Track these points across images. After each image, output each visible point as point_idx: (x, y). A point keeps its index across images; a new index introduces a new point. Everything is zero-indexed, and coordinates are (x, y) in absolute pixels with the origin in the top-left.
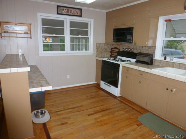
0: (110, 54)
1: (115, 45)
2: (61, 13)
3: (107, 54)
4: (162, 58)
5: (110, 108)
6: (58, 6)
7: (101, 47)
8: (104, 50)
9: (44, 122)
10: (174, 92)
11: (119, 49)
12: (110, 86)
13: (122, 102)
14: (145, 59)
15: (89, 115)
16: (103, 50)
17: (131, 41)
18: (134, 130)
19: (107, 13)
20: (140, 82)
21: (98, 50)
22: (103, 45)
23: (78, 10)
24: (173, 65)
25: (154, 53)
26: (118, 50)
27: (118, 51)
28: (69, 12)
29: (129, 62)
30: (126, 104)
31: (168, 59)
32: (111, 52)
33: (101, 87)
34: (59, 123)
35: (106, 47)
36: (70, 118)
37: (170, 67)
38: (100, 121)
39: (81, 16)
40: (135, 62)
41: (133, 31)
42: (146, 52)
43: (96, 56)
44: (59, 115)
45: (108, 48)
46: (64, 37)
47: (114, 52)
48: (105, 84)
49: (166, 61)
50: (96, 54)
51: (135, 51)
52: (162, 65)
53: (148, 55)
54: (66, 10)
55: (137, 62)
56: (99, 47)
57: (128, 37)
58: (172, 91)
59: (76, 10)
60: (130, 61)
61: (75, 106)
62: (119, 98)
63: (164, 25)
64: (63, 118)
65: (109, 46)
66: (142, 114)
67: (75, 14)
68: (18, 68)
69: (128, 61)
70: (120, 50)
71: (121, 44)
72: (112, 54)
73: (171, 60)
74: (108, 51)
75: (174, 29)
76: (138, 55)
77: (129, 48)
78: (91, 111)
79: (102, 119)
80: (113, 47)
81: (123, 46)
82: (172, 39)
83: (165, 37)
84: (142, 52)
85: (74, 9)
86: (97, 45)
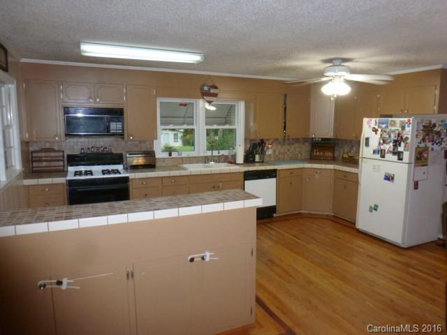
4: (165, 155)
17: (121, 133)
26: (58, 154)
31: (175, 155)
39: (7, 70)
41: (123, 115)
47: (40, 161)
57: (114, 126)
73: (179, 155)
80: (36, 148)
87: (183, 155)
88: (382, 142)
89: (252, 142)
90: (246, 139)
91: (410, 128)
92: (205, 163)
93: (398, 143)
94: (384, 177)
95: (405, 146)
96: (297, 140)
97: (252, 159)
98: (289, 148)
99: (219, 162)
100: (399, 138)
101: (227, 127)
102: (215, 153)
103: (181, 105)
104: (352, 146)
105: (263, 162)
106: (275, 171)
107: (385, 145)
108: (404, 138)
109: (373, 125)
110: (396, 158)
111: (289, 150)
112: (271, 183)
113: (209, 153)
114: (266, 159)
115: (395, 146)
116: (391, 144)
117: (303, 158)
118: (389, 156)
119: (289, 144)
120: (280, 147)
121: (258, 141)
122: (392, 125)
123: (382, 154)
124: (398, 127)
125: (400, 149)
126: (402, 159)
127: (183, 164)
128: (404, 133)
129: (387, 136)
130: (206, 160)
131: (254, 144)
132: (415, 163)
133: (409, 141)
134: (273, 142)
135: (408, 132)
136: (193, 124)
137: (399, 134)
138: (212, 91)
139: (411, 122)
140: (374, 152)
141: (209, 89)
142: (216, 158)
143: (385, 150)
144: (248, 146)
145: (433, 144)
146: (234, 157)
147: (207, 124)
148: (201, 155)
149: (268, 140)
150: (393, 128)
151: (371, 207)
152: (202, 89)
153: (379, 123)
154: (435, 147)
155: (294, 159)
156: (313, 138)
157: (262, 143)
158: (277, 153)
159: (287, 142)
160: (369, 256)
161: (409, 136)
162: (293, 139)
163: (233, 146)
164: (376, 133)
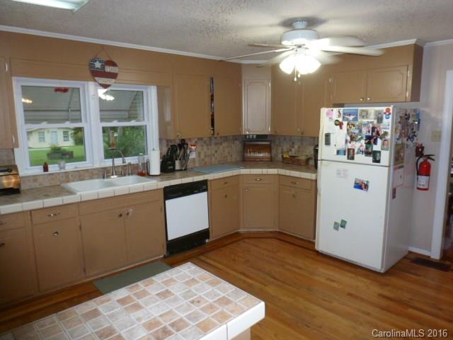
52: (40, 184)
73: (61, 168)
87: (66, 168)
88: (349, 138)
89: (170, 144)
90: (160, 140)
91: (390, 120)
92: (104, 178)
93: (372, 141)
94: (353, 184)
95: (383, 144)
96: (226, 139)
97: (171, 167)
98: (216, 148)
99: (125, 175)
100: (374, 134)
101: (133, 123)
102: (118, 162)
103: (58, 90)
104: (293, 143)
105: (186, 170)
106: (205, 182)
107: (353, 143)
108: (382, 133)
109: (335, 117)
110: (370, 159)
111: (216, 151)
112: (201, 199)
113: (108, 163)
114: (190, 165)
115: (369, 144)
116: (363, 142)
117: (234, 160)
118: (360, 158)
119: (216, 144)
120: (205, 148)
121: (178, 142)
122: (363, 117)
123: (350, 154)
124: (372, 119)
125: (376, 148)
126: (379, 161)
127: (68, 182)
128: (382, 126)
129: (357, 131)
130: (105, 173)
131: (172, 146)
132: (394, 165)
133: (388, 137)
134: (196, 142)
135: (387, 125)
136: (80, 120)
137: (373, 129)
138: (108, 69)
139: (391, 111)
140: (338, 152)
141: (103, 67)
142: (120, 169)
143: (354, 150)
144: (165, 150)
145: (407, 140)
146: (147, 165)
147: (102, 120)
148: (97, 165)
149: (190, 139)
150: (365, 121)
151: (336, 223)
152: (91, 65)
153: (344, 114)
154: (409, 142)
155: (224, 164)
156: (246, 135)
157: (183, 144)
158: (202, 157)
159: (213, 141)
160: (350, 294)
161: (389, 131)
162: (221, 137)
163: (143, 151)
164: (341, 128)
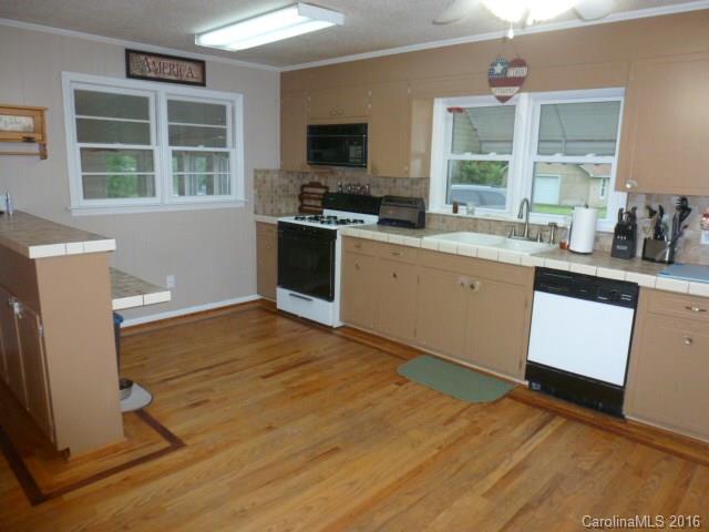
0: (298, 204)
1: (314, 174)
2: (139, 74)
3: (287, 205)
4: (449, 210)
5: (318, 355)
6: (128, 52)
7: (268, 184)
8: (280, 191)
9: (136, 406)
10: (477, 289)
11: (326, 188)
12: (310, 300)
13: (348, 340)
14: (405, 214)
15: (264, 377)
16: (276, 191)
17: (362, 163)
18: (389, 395)
19: (283, 75)
20: (395, 276)
21: (259, 192)
22: (276, 176)
23: (193, 66)
24: (474, 225)
25: (427, 195)
26: (322, 191)
27: (325, 195)
28: (166, 71)
29: (359, 224)
30: (362, 344)
31: (462, 211)
32: (301, 198)
33: (278, 307)
34: (184, 404)
35: (286, 181)
36: (210, 390)
37: (469, 230)
38: (299, 387)
39: (203, 84)
40: (378, 223)
41: (366, 134)
42: (406, 194)
43: (256, 213)
44: (173, 387)
45: (291, 185)
46: (151, 151)
47: (310, 198)
48: (291, 295)
49: (459, 217)
50: (255, 206)
51: (375, 193)
52: (448, 227)
53: (411, 202)
54: (157, 65)
55: (381, 222)
56: (265, 182)
57: (354, 151)
58: (472, 287)
59: (188, 65)
60: (362, 222)
61: (214, 361)
62: (337, 332)
63: (447, 119)
64: (190, 393)
65: (295, 181)
66: (407, 360)
67: (184, 78)
68: (86, 243)
69: (355, 221)
70: (330, 191)
71: (332, 173)
72: (306, 202)
73: (469, 212)
74: (291, 196)
75: (475, 130)
76: (383, 202)
77: (356, 183)
78: (267, 368)
79: (301, 382)
80: (306, 182)
81: (340, 179)
82: (468, 156)
83: (453, 151)
84: (394, 193)
85: (181, 63)
86: (256, 177)
87: (476, 213)
138: (511, 72)
141: (505, 71)
152: (491, 72)
